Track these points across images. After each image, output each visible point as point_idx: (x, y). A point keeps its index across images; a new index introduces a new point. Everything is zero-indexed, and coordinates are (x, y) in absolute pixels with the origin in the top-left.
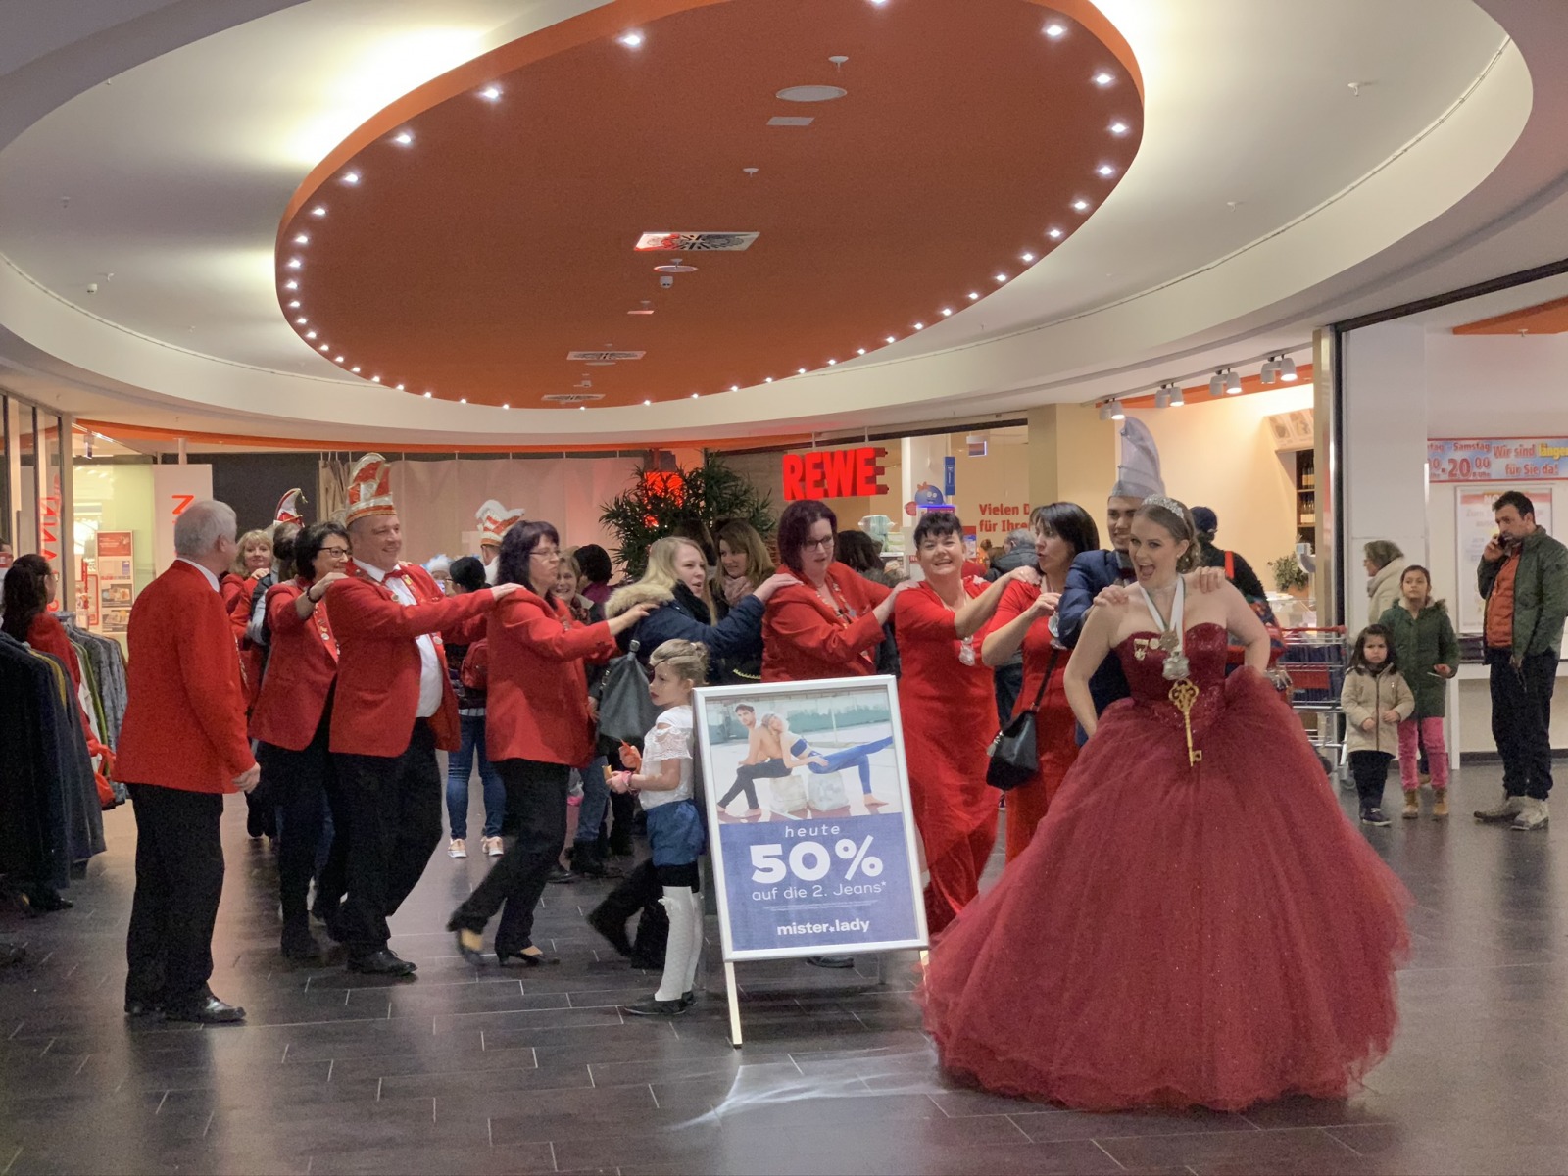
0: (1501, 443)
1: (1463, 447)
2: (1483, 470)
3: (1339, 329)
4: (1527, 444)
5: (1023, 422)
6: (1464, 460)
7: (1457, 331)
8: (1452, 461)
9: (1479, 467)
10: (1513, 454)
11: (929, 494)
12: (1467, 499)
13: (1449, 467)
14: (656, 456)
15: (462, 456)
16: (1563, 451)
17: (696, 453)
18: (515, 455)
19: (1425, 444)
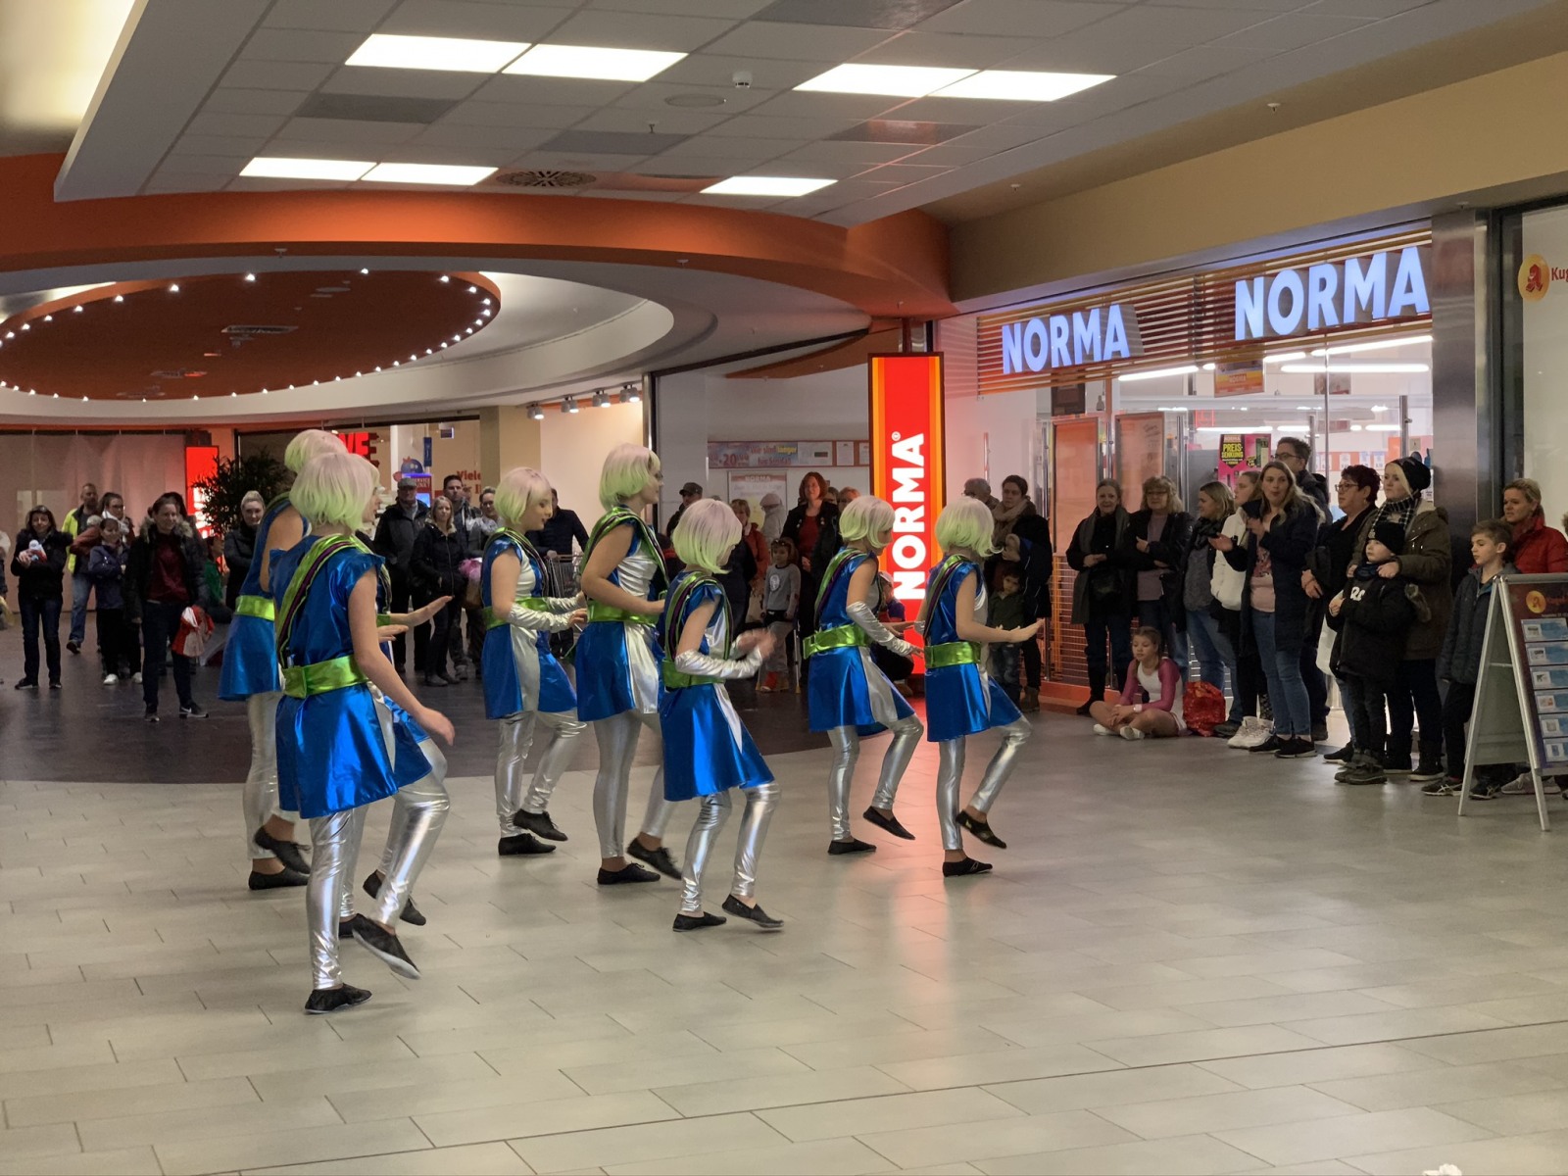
0: (756, 445)
1: (732, 448)
2: (745, 461)
3: (654, 376)
4: (771, 445)
5: (476, 417)
6: (733, 455)
7: (729, 376)
8: (726, 455)
9: (742, 459)
10: (763, 452)
11: (412, 466)
12: (735, 478)
13: (724, 459)
14: (195, 435)
15: (37, 433)
16: (793, 450)
17: (229, 432)
18: (80, 432)
19: (706, 445)
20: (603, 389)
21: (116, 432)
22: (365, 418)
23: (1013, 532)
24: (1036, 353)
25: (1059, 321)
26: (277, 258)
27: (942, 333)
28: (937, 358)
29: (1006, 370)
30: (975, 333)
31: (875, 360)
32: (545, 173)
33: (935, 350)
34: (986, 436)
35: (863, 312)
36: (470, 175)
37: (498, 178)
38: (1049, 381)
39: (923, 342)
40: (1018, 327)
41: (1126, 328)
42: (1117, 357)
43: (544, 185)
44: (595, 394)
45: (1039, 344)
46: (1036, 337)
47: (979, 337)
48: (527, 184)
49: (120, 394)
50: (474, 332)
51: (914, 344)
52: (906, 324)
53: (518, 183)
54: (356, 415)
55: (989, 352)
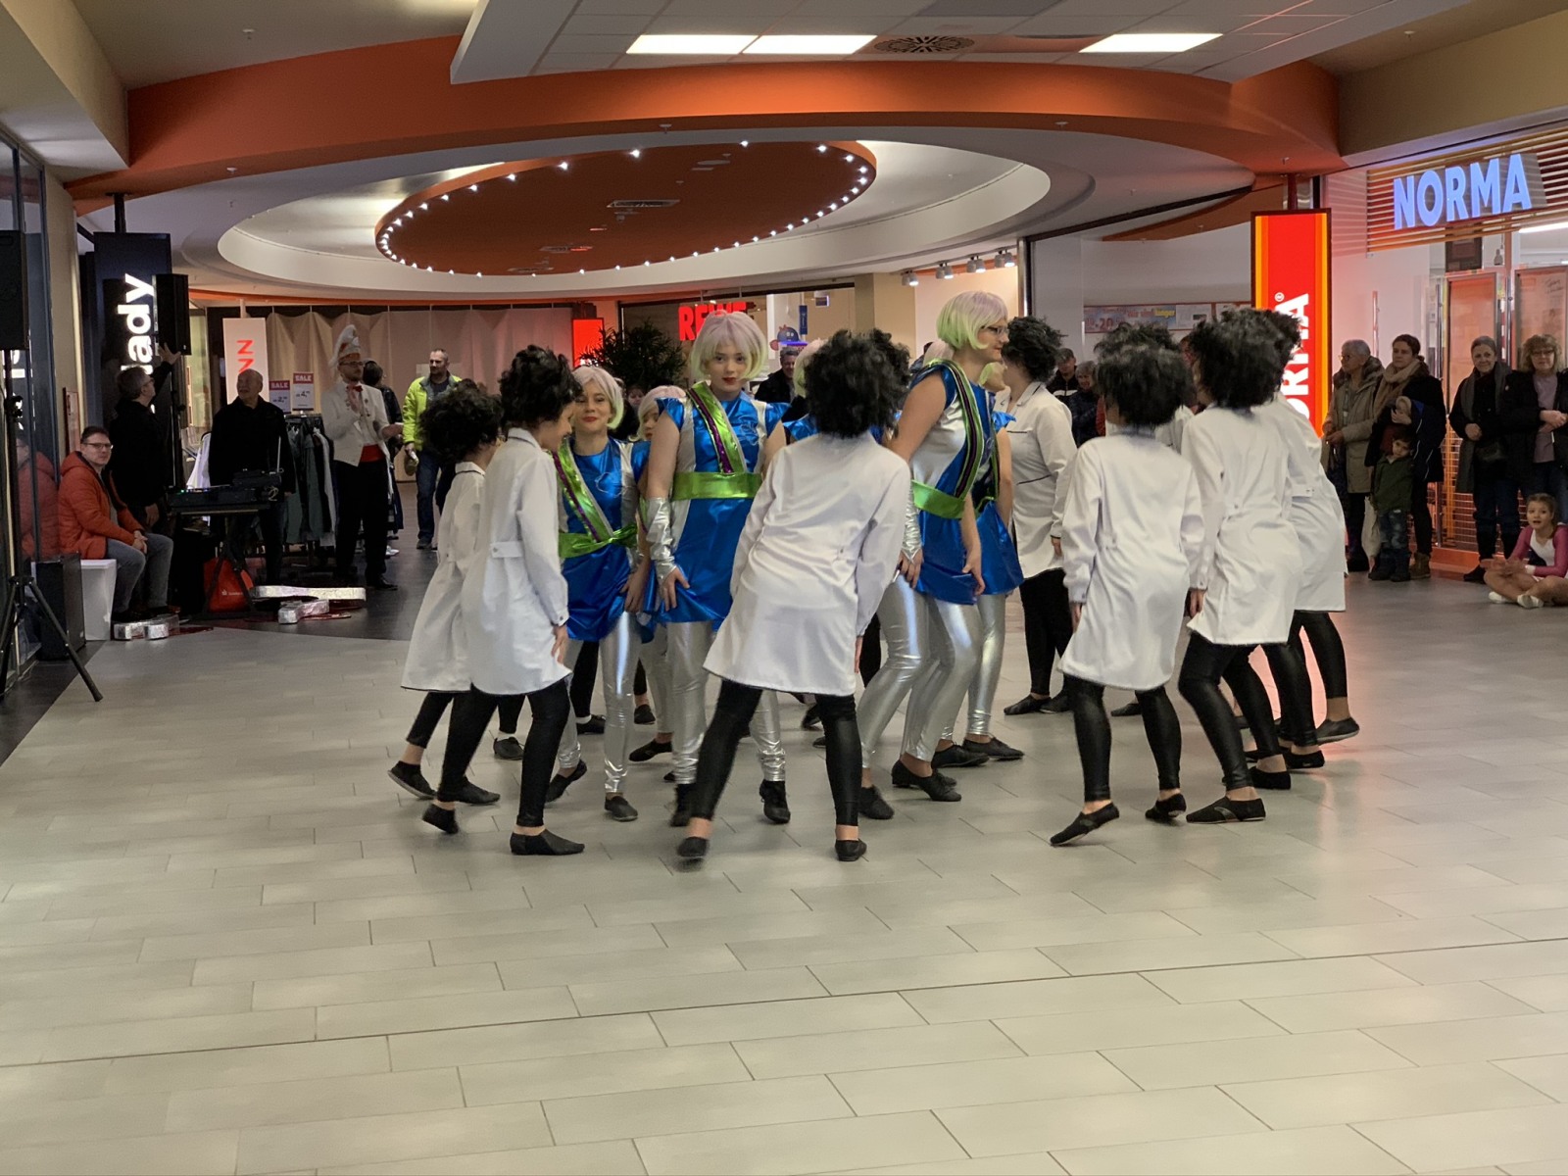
0: (1132, 309)
1: (1108, 311)
3: (1029, 240)
4: (1149, 309)
5: (851, 285)
6: (1111, 318)
7: (1105, 239)
8: (1102, 320)
11: (788, 334)
13: (1100, 323)
14: (581, 308)
15: (435, 308)
16: (1171, 313)
17: (613, 305)
18: (476, 307)
19: (1083, 309)
20: (977, 255)
21: (508, 306)
22: (743, 287)
23: (1403, 395)
24: (1430, 206)
25: (1456, 172)
26: (661, 133)
27: (1330, 188)
28: (1324, 215)
29: (1398, 225)
30: (1365, 187)
31: (1258, 219)
32: (923, 39)
33: (1321, 206)
34: (1375, 294)
35: (1245, 169)
36: (848, 44)
37: (876, 46)
38: (1444, 236)
39: (1309, 198)
40: (1411, 180)
41: (1528, 178)
42: (1517, 209)
43: (922, 51)
44: (969, 259)
45: (1433, 197)
46: (1430, 189)
47: (1369, 191)
48: (905, 51)
49: (511, 270)
50: (851, 200)
51: (1299, 201)
52: (1292, 180)
53: (896, 50)
54: (734, 285)
55: (1379, 206)
